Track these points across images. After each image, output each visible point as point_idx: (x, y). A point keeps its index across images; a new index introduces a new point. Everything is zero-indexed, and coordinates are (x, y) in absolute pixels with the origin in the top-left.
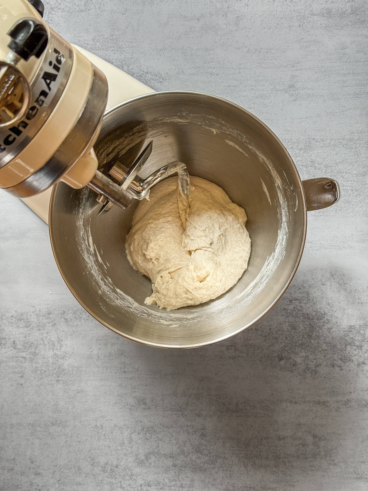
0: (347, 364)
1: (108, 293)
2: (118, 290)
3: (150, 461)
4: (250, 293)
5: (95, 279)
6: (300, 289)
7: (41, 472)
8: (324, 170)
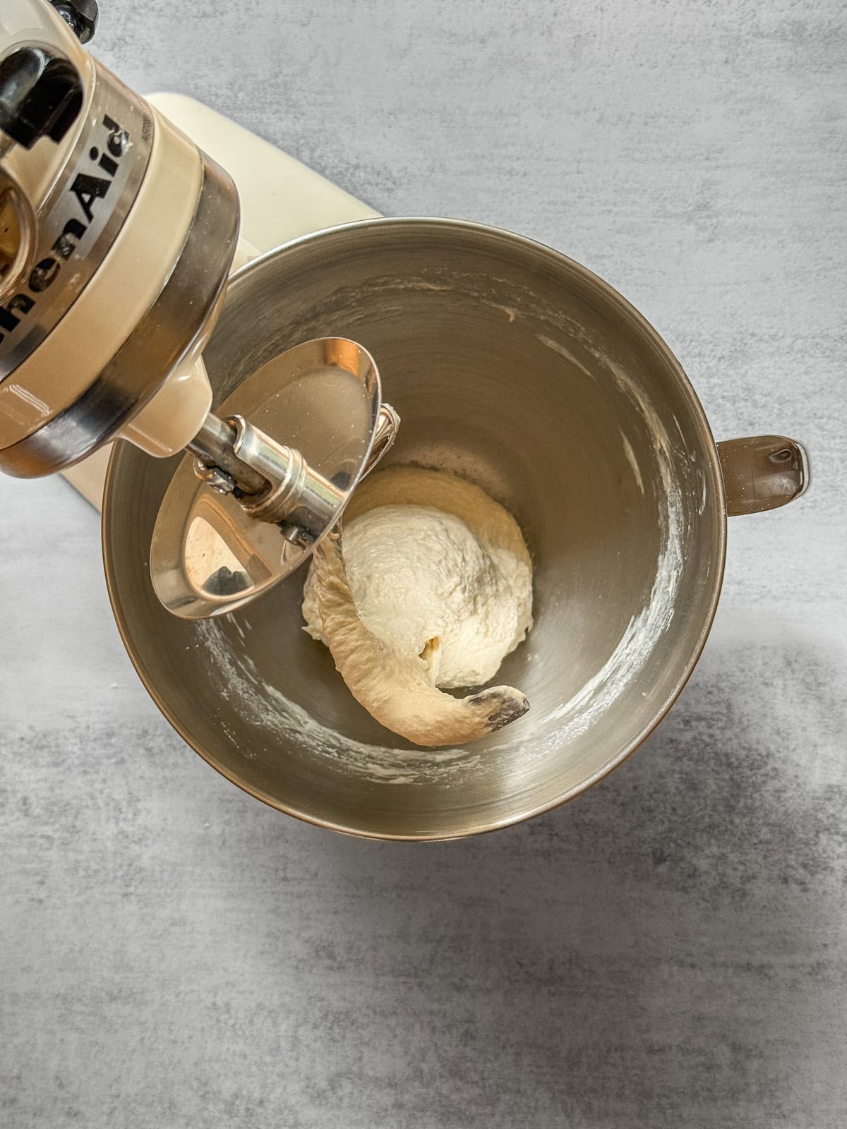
0: (820, 877)
1: (246, 696)
2: (270, 689)
3: (340, 1093)
4: (587, 707)
5: (215, 663)
6: (710, 693)
7: (83, 1108)
8: (776, 410)
